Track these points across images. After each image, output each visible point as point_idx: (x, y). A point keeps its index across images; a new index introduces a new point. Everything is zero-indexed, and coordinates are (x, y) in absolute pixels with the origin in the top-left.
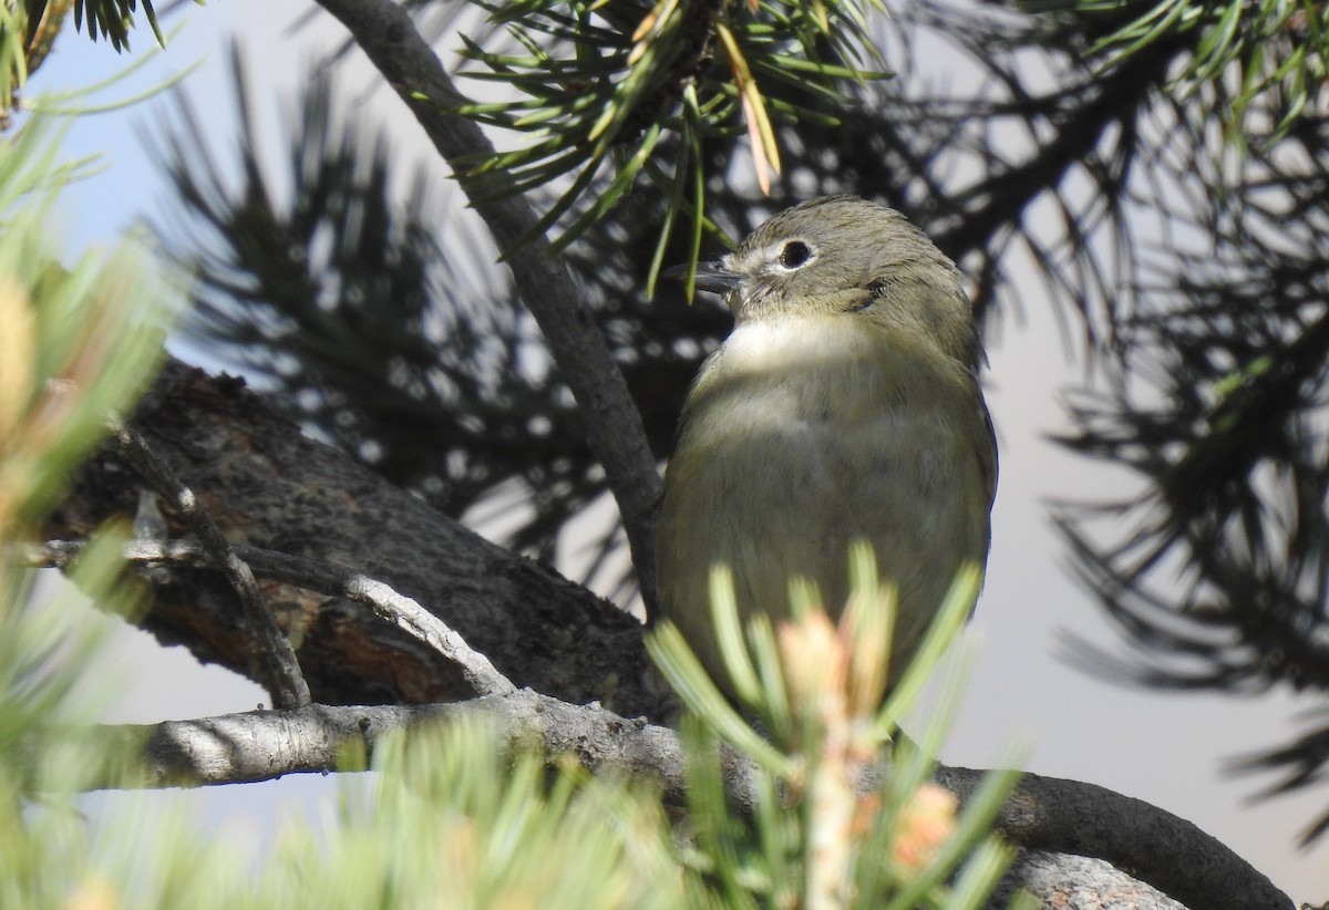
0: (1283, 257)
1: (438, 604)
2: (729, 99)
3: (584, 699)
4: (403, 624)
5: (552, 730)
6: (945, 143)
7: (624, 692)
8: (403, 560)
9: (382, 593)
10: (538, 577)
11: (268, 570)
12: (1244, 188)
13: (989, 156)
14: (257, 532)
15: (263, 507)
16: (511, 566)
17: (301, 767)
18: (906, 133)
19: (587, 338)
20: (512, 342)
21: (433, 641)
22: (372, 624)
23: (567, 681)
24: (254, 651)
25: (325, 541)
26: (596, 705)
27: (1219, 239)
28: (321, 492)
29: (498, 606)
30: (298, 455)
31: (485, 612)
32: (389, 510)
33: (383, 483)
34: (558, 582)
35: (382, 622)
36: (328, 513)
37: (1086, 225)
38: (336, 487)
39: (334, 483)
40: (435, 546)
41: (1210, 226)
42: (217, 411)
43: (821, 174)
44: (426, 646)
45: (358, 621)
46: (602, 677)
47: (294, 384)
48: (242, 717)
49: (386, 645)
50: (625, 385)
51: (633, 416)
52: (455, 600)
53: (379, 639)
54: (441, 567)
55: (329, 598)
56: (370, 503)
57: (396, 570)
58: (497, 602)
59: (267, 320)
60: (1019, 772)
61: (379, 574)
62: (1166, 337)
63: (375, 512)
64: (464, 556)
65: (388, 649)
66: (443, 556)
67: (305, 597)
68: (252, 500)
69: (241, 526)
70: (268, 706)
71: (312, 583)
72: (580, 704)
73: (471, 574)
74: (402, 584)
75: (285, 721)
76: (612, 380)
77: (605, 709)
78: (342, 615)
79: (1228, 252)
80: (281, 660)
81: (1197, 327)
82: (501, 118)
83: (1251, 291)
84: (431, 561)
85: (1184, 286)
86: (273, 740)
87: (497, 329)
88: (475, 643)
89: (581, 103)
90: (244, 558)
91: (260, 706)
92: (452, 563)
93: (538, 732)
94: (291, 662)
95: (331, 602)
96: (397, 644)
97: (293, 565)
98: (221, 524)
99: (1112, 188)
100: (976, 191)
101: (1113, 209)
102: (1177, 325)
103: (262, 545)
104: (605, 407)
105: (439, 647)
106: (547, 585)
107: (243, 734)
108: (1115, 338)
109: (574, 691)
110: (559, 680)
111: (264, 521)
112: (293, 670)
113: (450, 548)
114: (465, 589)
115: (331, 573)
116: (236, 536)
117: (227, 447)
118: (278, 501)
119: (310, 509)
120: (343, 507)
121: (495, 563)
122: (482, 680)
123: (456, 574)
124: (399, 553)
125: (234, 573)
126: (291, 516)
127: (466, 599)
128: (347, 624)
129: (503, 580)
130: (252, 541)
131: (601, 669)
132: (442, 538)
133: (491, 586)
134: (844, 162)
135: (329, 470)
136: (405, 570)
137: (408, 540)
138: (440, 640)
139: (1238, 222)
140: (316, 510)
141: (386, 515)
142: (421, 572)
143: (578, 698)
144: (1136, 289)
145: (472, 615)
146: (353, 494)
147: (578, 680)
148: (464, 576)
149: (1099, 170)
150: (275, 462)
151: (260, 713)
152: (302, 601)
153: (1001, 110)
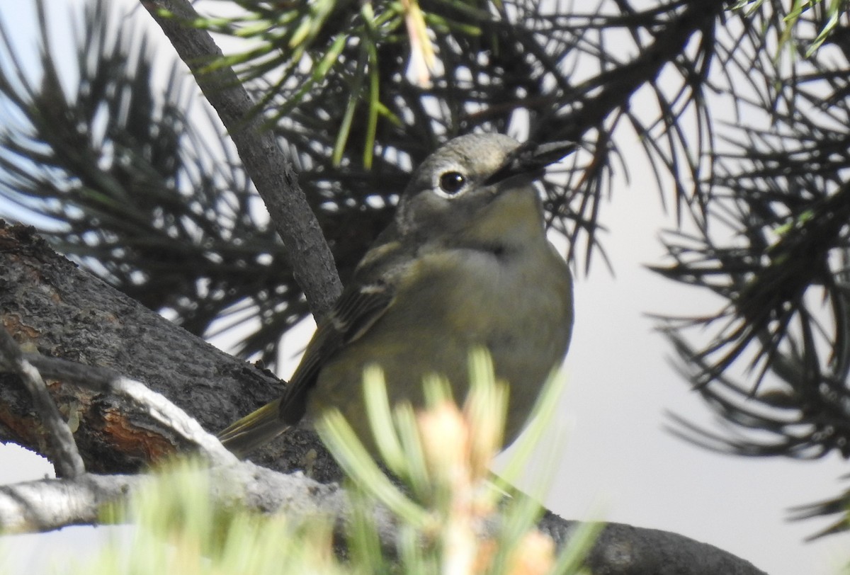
0: (825, 131)
1: (181, 397)
2: (396, 15)
3: (291, 469)
4: (154, 413)
5: (267, 493)
6: (570, 46)
7: (321, 463)
8: (154, 364)
9: (137, 390)
10: (256, 377)
11: (52, 373)
12: (795, 80)
13: (603, 57)
14: (44, 343)
15: (49, 324)
16: (236, 369)
17: (78, 521)
18: (541, 39)
19: (293, 196)
20: (244, 197)
21: (177, 426)
22: (132, 412)
23: (279, 455)
24: (43, 433)
25: (96, 350)
26: (299, 474)
27: (776, 118)
28: (93, 313)
29: (225, 398)
30: (74, 285)
31: (216, 403)
32: (143, 326)
33: (139, 306)
34: (272, 380)
35: (139, 412)
36: (98, 328)
37: (676, 109)
38: (104, 310)
39: (103, 306)
40: (178, 353)
41: (771, 109)
42: (15, 253)
43: (475, 69)
44: (170, 430)
45: (120, 410)
46: (304, 452)
47: (80, 227)
48: (33, 484)
49: (142, 428)
50: (321, 232)
51: (328, 255)
52: (193, 394)
53: (137, 424)
54: (184, 370)
55: (97, 394)
56: (129, 321)
57: (149, 372)
58: (225, 395)
59: (60, 178)
60: (604, 523)
61: (136, 375)
62: (738, 192)
63: (133, 328)
64: (200, 361)
65: (144, 431)
66: (184, 361)
67: (81, 392)
68: (41, 320)
69: (32, 339)
70: (53, 475)
71: (85, 383)
72: (287, 473)
73: (206, 375)
74: (154, 382)
75: (65, 486)
76: (312, 229)
77: (307, 477)
78: (109, 406)
79: (783, 128)
80: (62, 441)
81: (762, 185)
82: (226, 29)
83: (804, 157)
84: (175, 365)
85: (752, 154)
86: (56, 501)
87: (233, 186)
88: (209, 427)
89: (286, 17)
90: (34, 363)
91: (46, 476)
92: (192, 366)
93: (256, 495)
94: (69, 441)
95: (101, 396)
96: (151, 428)
97: (72, 369)
98: (17, 338)
99: (696, 80)
100: (593, 83)
101: (697, 96)
102: (746, 183)
103: (48, 353)
104: (306, 249)
105: (181, 431)
106: (263, 383)
107: (34, 496)
108: (698, 192)
109: (283, 463)
110: (273, 455)
111: (50, 335)
112: (71, 448)
113: (190, 355)
114: (202, 386)
115: (100, 375)
116: (28, 347)
117: (22, 279)
118: (60, 320)
119: (84, 325)
120: (109, 325)
121: (224, 366)
122: (214, 455)
123: (194, 375)
124: (152, 359)
125: (26, 376)
126: (70, 332)
127: (202, 394)
128: (112, 413)
129: (231, 380)
130: (40, 350)
131: (303, 446)
132: (184, 347)
133: (220, 384)
134: (494, 62)
135: (99, 297)
136: (156, 372)
137: (158, 349)
138: (183, 426)
139: (791, 105)
140: (89, 327)
141: (142, 331)
142: (169, 373)
143: (286, 468)
144: (714, 157)
145: (206, 406)
146: (117, 315)
147: (287, 454)
148: (200, 376)
149: (685, 67)
150: (58, 291)
151: (46, 480)
152: (78, 395)
153: (612, 22)
